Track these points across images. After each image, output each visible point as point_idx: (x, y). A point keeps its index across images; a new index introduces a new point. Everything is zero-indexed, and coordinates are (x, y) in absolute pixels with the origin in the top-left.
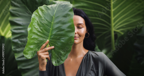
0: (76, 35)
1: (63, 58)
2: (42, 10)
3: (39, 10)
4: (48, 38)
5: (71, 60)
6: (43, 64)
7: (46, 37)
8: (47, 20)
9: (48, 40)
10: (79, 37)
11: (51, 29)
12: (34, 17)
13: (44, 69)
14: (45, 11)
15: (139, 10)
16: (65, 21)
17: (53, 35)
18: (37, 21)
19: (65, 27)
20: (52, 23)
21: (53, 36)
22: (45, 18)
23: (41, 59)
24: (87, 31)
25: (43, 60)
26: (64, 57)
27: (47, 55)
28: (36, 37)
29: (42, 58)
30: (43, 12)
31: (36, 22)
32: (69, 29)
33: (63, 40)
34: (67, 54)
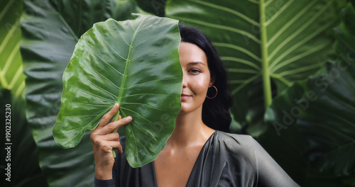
0: (185, 89)
1: (153, 149)
2: (103, 31)
3: (96, 29)
4: (116, 100)
5: (173, 152)
6: (106, 163)
7: (111, 95)
8: (114, 55)
9: (117, 104)
10: (191, 96)
11: (124, 76)
12: (83, 46)
13: (109, 176)
14: (112, 33)
15: (322, 24)
16: (159, 56)
17: (130, 90)
18: (91, 57)
19: (157, 70)
20: (127, 62)
21: (130, 92)
22: (110, 50)
23: (100, 152)
24: (211, 81)
25: (105, 153)
26: (158, 146)
27: (115, 140)
28: (88, 95)
29: (103, 150)
30: (106, 36)
31: (87, 60)
32: (168, 76)
33: (155, 102)
34: (164, 139)
